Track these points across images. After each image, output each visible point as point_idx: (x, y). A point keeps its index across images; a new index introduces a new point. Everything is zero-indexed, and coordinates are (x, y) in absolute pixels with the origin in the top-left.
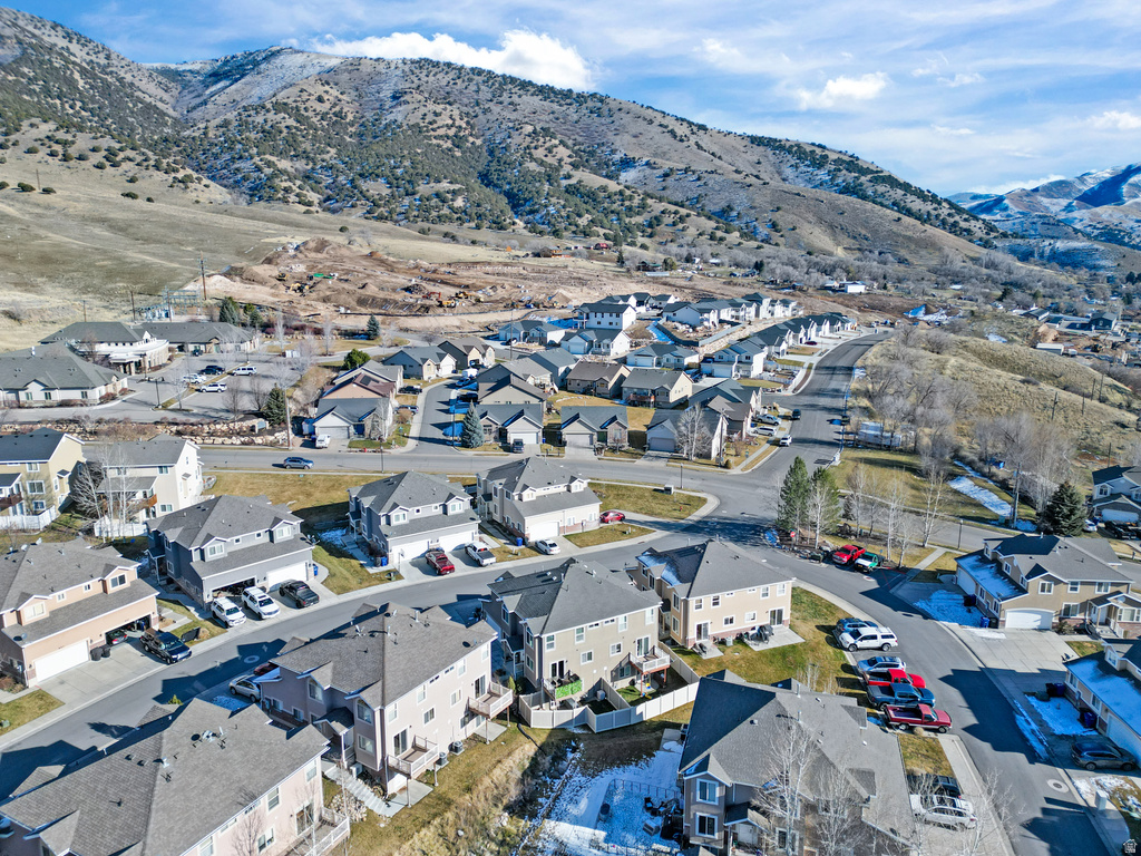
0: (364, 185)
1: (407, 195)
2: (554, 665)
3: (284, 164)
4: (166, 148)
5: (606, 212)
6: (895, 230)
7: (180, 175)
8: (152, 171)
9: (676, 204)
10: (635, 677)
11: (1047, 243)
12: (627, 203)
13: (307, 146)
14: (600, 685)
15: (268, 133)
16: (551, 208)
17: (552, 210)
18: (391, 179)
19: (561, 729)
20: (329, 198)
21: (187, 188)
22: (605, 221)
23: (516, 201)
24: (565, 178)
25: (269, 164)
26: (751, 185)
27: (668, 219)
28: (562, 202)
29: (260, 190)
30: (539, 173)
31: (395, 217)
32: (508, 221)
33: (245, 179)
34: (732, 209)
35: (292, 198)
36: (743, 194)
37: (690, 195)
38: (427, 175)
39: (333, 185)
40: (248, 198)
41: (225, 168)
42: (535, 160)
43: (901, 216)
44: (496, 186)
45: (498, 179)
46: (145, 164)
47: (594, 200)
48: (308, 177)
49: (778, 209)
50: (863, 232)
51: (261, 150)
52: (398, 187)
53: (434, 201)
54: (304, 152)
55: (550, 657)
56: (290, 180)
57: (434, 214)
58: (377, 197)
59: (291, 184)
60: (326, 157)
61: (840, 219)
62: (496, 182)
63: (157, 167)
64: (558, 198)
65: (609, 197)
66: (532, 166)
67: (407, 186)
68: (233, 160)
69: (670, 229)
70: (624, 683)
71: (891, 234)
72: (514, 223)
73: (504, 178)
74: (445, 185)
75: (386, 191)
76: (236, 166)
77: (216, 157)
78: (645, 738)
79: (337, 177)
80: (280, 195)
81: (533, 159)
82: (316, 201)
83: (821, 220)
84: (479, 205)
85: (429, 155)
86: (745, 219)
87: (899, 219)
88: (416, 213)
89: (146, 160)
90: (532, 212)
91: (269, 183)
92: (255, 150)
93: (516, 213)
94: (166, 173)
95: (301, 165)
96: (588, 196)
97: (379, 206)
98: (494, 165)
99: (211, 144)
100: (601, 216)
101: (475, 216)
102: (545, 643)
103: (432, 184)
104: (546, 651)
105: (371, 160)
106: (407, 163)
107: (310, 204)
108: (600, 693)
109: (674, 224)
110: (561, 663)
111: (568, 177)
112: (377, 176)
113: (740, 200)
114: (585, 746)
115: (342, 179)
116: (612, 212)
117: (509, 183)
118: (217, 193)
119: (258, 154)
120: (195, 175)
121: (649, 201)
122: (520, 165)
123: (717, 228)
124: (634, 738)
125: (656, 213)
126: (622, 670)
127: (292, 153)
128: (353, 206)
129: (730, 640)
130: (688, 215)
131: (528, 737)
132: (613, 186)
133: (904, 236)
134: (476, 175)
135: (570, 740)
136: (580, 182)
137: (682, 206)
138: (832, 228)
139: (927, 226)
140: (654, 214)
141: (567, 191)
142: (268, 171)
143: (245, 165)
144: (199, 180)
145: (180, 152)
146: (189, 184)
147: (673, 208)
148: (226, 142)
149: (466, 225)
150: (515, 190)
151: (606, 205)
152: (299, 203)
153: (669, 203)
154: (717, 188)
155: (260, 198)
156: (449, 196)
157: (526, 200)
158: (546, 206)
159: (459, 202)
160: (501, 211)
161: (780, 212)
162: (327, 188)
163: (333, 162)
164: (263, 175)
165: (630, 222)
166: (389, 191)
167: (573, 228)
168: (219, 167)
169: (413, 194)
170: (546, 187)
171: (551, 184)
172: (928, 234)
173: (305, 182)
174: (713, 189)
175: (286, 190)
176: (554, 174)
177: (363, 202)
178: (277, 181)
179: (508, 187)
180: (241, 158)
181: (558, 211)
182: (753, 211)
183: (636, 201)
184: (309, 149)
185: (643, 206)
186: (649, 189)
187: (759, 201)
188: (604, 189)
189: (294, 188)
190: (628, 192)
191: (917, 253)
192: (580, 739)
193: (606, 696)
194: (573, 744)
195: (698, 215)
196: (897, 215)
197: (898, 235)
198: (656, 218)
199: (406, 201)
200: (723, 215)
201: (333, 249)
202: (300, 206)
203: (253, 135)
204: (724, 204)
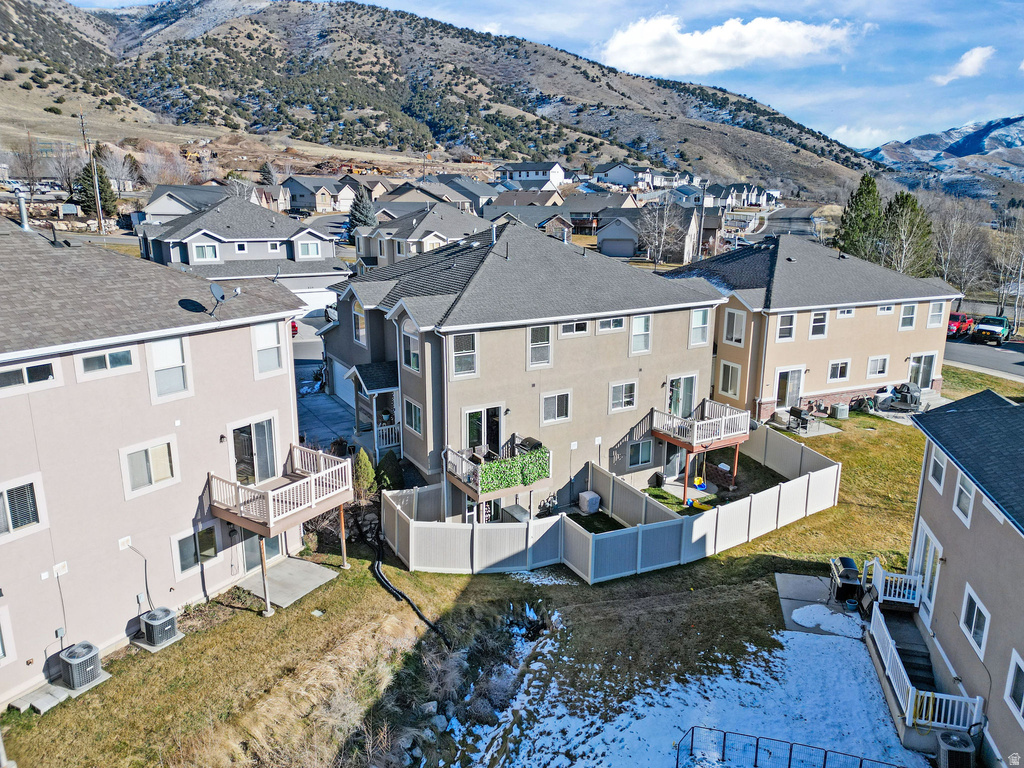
0: (289, 111)
1: (331, 120)
2: (474, 418)
3: (213, 92)
4: (98, 77)
5: (524, 139)
6: (794, 160)
7: (108, 98)
8: (80, 93)
9: (590, 134)
10: (659, 469)
11: (931, 175)
12: (544, 132)
13: (236, 77)
14: (584, 477)
15: (198, 65)
16: (471, 134)
17: (472, 135)
18: (316, 105)
19: (495, 575)
20: (255, 123)
21: (114, 109)
22: (523, 146)
23: (436, 129)
24: (485, 109)
25: (197, 91)
26: (659, 119)
27: (583, 147)
28: (482, 129)
29: (188, 115)
30: (460, 104)
31: (319, 139)
32: (429, 144)
33: (173, 105)
34: (642, 141)
35: (218, 120)
36: (652, 127)
37: (602, 128)
38: (351, 102)
39: (261, 112)
40: (175, 120)
41: (155, 96)
42: (456, 94)
43: (799, 148)
44: (418, 117)
45: (421, 111)
46: (73, 86)
47: (512, 129)
48: (236, 105)
49: (686, 140)
50: (765, 163)
51: (190, 79)
52: (323, 113)
53: (358, 126)
54: (233, 83)
55: (466, 394)
56: (217, 104)
57: (358, 137)
58: (302, 122)
59: (218, 108)
60: (255, 87)
61: (743, 151)
62: (418, 113)
63: (85, 90)
64: (478, 125)
65: (526, 126)
66: (453, 99)
67: (332, 111)
68: (162, 88)
69: (585, 156)
70: (638, 481)
71: (791, 164)
72: (435, 147)
73: (426, 110)
74: (368, 112)
75: (311, 117)
76: (166, 93)
77: (147, 86)
78: (730, 596)
79: (264, 104)
80: (206, 118)
81: (453, 93)
82: (243, 126)
83: (725, 152)
84: (401, 130)
85: (354, 88)
86: (654, 150)
87: (798, 151)
88: (340, 136)
89: (73, 83)
90: (452, 138)
91: (196, 107)
92: (184, 79)
93: (437, 140)
94: (94, 95)
95: (229, 94)
96: (507, 125)
97: (304, 130)
98: (417, 99)
99: (142, 75)
100: (519, 142)
101: (396, 141)
102: (451, 354)
103: (356, 111)
104: (454, 377)
105: (297, 90)
106: (332, 92)
107: (235, 127)
108: (587, 497)
109: (589, 151)
110: (493, 413)
111: (487, 108)
112: (303, 103)
113: (650, 133)
114: (565, 618)
115: (268, 106)
116: (530, 139)
117: (431, 114)
118: (145, 115)
119: (187, 83)
120: (123, 99)
121: (565, 130)
122: (442, 97)
123: (629, 156)
124: (701, 599)
125: (572, 140)
126: (636, 448)
127: (220, 84)
128: (278, 130)
129: (844, 409)
130: (602, 144)
131: (398, 596)
132: (530, 117)
133: (803, 167)
134: (399, 107)
135: (521, 602)
136: (499, 112)
137: (596, 136)
138: (735, 158)
139: (823, 159)
140: (569, 142)
141: (486, 120)
142: (196, 97)
143: (174, 93)
144: (127, 103)
145: (112, 82)
146: (117, 106)
147: (587, 137)
148: (156, 72)
149: (389, 147)
150: (437, 120)
151: (523, 133)
152: (226, 125)
153: (584, 133)
154: (628, 122)
155: (187, 121)
156: (373, 122)
157: (447, 128)
158: (466, 132)
159: (382, 127)
160: (423, 136)
161: (687, 143)
162: (254, 114)
163: (261, 90)
164: (191, 102)
165: (547, 149)
166: (314, 116)
167: (493, 152)
168: (149, 95)
169: (338, 119)
170: (467, 116)
171: (471, 115)
172: (824, 164)
173: (231, 108)
174: (624, 123)
175: (213, 113)
176: (474, 105)
177: (289, 126)
178: (204, 105)
179: (429, 117)
180: (170, 86)
181: (478, 137)
182: (662, 143)
183: (553, 130)
184: (237, 79)
185: (559, 135)
186: (564, 122)
187: (667, 133)
188: (522, 118)
189: (221, 112)
190: (544, 122)
191: (815, 181)
192: (549, 600)
193: (602, 503)
194: (531, 615)
195: (611, 143)
196: (795, 148)
197: (797, 165)
198: (571, 145)
199: (331, 126)
200: (635, 145)
201: (248, 144)
202: (226, 128)
203: (183, 67)
204: (634, 136)
